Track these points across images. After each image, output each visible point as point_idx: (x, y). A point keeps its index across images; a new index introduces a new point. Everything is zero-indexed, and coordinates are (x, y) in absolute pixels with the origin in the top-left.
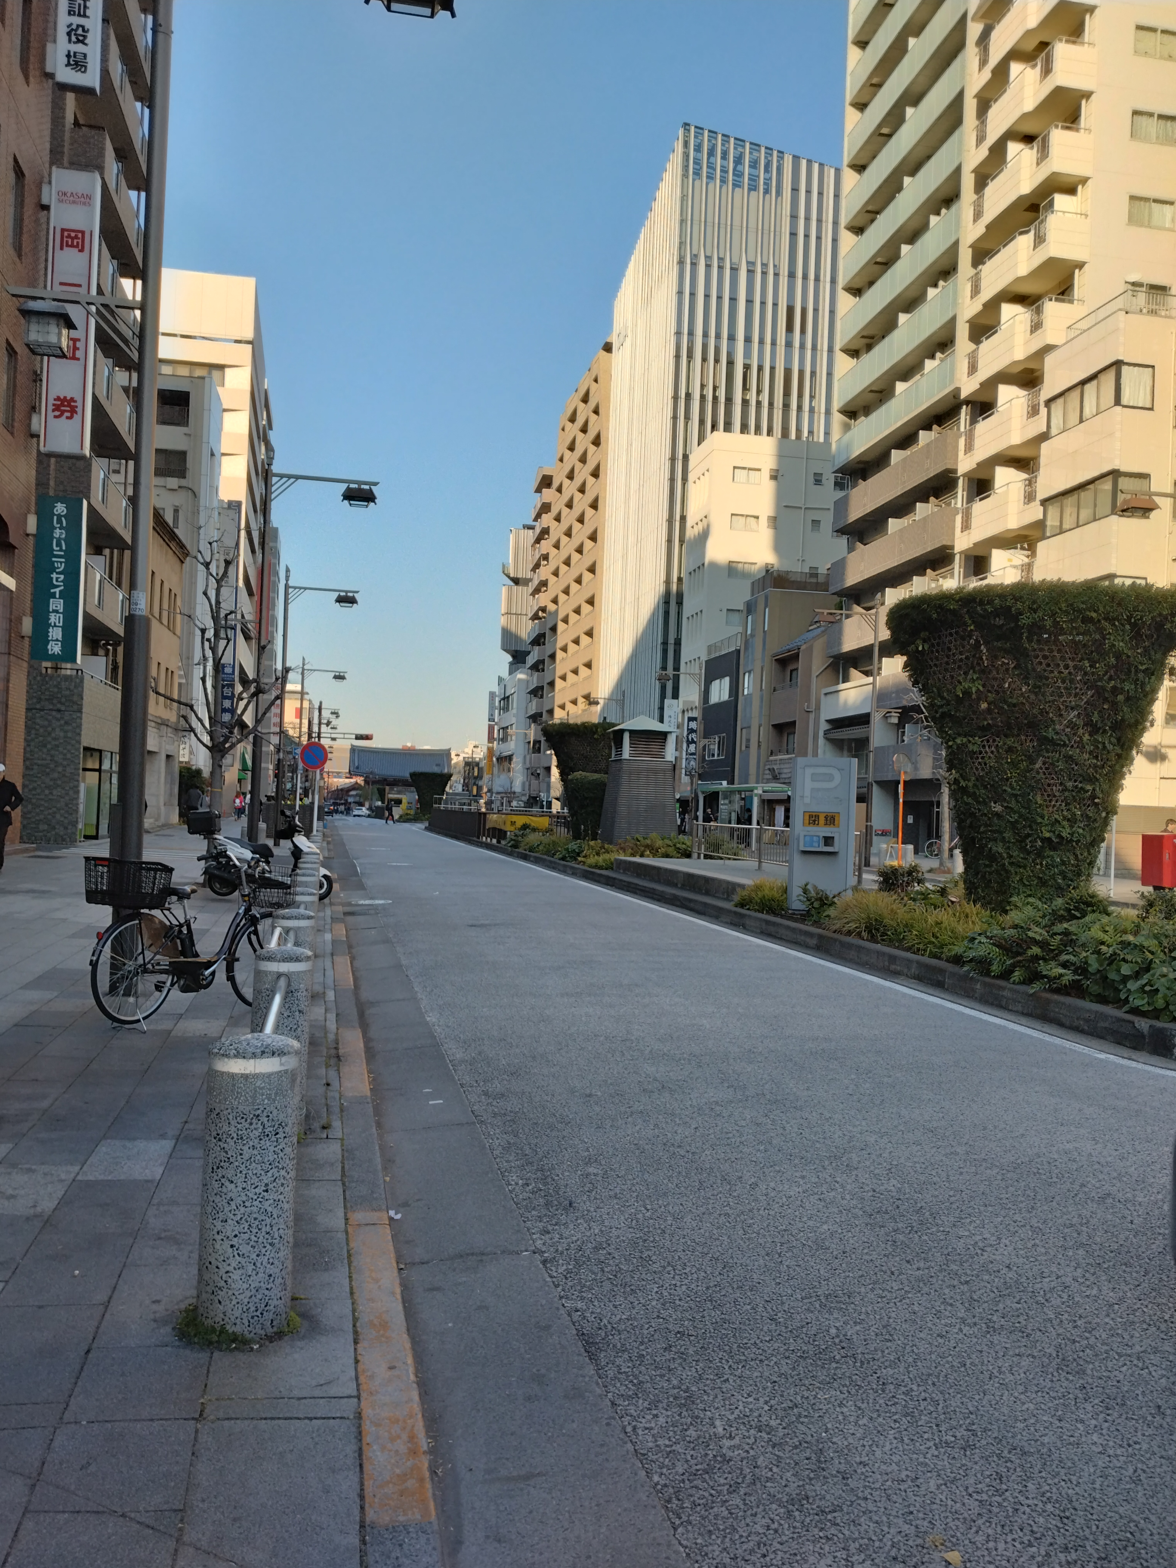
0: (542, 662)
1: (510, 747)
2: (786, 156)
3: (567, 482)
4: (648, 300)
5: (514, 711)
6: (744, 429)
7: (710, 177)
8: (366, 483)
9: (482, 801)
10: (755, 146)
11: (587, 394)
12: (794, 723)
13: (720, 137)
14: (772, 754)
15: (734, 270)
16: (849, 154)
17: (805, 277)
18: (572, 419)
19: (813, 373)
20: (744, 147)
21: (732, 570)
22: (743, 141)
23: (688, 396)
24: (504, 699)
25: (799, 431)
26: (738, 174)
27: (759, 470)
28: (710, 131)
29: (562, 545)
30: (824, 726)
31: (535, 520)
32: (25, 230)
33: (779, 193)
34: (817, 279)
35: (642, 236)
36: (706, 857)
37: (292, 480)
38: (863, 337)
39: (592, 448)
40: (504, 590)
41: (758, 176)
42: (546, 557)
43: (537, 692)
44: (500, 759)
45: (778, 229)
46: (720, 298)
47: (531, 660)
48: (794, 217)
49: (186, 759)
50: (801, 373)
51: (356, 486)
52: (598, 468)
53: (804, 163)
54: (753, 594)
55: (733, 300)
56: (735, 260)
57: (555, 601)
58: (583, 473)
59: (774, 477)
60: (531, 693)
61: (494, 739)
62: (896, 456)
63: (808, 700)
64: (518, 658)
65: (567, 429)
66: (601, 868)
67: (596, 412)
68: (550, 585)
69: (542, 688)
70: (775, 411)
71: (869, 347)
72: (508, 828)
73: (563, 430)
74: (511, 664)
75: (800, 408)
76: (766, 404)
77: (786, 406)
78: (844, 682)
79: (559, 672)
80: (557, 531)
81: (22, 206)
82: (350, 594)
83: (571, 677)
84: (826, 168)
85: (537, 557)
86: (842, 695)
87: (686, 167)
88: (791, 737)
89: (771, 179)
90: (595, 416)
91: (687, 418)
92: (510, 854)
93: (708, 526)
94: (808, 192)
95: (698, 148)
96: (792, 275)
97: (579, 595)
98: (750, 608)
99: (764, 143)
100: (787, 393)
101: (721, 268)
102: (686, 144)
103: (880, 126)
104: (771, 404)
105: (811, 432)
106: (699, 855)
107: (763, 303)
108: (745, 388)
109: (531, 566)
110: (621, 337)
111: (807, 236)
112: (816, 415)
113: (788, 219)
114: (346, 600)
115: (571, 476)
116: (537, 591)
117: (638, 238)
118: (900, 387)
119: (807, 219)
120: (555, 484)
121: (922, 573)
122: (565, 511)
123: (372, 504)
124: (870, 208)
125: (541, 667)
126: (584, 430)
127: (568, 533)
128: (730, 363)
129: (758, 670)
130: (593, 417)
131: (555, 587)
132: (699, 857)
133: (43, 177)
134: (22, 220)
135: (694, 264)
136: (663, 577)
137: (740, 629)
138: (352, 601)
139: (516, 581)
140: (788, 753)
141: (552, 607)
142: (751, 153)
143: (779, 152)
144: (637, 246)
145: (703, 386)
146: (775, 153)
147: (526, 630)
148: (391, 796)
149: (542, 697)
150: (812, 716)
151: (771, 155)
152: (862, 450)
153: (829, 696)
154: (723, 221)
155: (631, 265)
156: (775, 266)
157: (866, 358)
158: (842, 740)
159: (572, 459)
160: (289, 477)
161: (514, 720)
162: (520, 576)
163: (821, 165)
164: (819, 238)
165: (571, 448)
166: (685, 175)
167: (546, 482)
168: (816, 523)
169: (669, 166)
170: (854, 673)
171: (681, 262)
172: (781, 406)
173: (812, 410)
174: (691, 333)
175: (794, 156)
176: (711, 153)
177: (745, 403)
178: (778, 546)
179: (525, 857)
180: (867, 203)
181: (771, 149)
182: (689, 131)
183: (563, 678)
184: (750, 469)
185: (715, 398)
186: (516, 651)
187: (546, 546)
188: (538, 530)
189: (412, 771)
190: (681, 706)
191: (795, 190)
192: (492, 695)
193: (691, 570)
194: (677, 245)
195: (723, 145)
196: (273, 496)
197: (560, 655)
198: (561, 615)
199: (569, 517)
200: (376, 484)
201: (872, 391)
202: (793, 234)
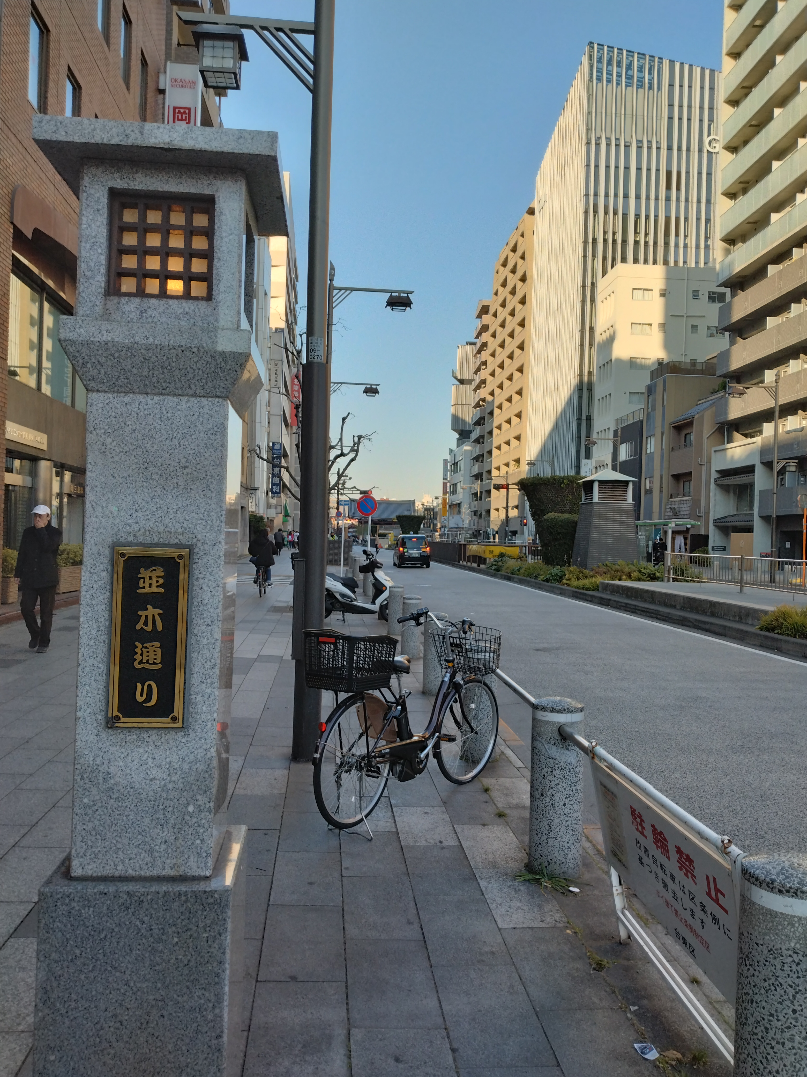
0: (483, 437)
1: (461, 497)
2: (664, 61)
3: (500, 309)
4: (562, 175)
5: (462, 472)
6: (636, 261)
7: (609, 81)
8: (404, 292)
9: (437, 534)
10: (642, 55)
11: (515, 246)
12: (691, 473)
13: (615, 50)
14: (671, 497)
15: (627, 146)
16: (727, 45)
17: (679, 149)
18: (504, 264)
19: (686, 219)
20: (633, 56)
21: (633, 364)
22: (633, 52)
23: (594, 240)
24: (454, 464)
25: (676, 262)
26: (630, 78)
27: (652, 290)
28: (608, 47)
29: (497, 354)
30: (714, 475)
31: (477, 337)
32: (148, 106)
33: (659, 89)
34: (688, 150)
35: (557, 128)
36: (674, 580)
37: (348, 292)
38: (740, 183)
39: (520, 284)
40: (453, 388)
41: (644, 78)
42: (485, 363)
43: (479, 458)
44: (452, 506)
45: (659, 115)
46: (617, 167)
47: (474, 436)
48: (671, 105)
49: (253, 509)
50: (677, 219)
51: (397, 294)
52: (524, 297)
53: (677, 65)
54: (652, 380)
55: (627, 168)
56: (628, 139)
57: (492, 394)
58: (513, 302)
59: (663, 295)
60: (474, 459)
61: (447, 492)
62: (772, 269)
63: (701, 456)
64: (464, 435)
65: (500, 272)
66: (588, 589)
67: (523, 257)
68: (488, 382)
69: (482, 455)
70: (659, 248)
71: (745, 191)
72: (487, 555)
73: (497, 272)
74: (458, 439)
75: (677, 246)
76: (651, 243)
77: (667, 244)
78: (728, 443)
79: (495, 444)
80: (493, 344)
81: (146, 88)
82: (374, 387)
83: (504, 447)
84: (694, 67)
85: (478, 363)
86: (729, 453)
87: (591, 74)
88: (687, 484)
89: (653, 78)
90: (522, 261)
91: (594, 256)
92: (494, 576)
93: (614, 333)
94: (681, 86)
95: (600, 60)
96: (670, 148)
97: (510, 388)
98: (650, 390)
99: (648, 53)
100: (667, 234)
101: (617, 146)
102: (591, 57)
103: (754, 19)
104: (655, 243)
105: (685, 262)
106: (669, 578)
107: (649, 170)
108: (636, 233)
109: (474, 370)
110: (541, 202)
111: (680, 119)
112: (689, 250)
113: (666, 107)
114: (371, 390)
115: (503, 305)
116: (478, 387)
117: (554, 129)
118: (774, 217)
119: (681, 106)
120: (492, 311)
121: (796, 357)
122: (499, 330)
123: (408, 309)
124: (745, 85)
125: (481, 440)
126: (513, 271)
127: (502, 345)
128: (625, 216)
129: (658, 434)
130: (520, 262)
131: (492, 384)
132: (669, 581)
133: (159, 69)
134: (146, 98)
135: (598, 144)
136: (577, 372)
137: (643, 406)
138: (375, 391)
139: (462, 382)
140: (684, 495)
141: (489, 398)
142: (638, 61)
143: (659, 58)
144: (553, 136)
145: (605, 233)
146: (656, 60)
147: (470, 416)
148: (380, 532)
149: (482, 461)
150: (704, 468)
151: (654, 61)
152: (743, 267)
153: (718, 453)
154: (618, 112)
155: (549, 150)
156: (657, 142)
157: (742, 199)
158: (728, 486)
159: (504, 293)
160: (346, 289)
161: (462, 479)
162: (464, 378)
163: (691, 66)
164: (689, 120)
165: (504, 285)
166: (591, 80)
167: (485, 310)
168: (695, 327)
169: (578, 75)
170: (736, 435)
171: (588, 143)
172: (662, 244)
173: (685, 246)
174: (596, 195)
175: (670, 61)
176: (610, 62)
177: (636, 243)
178: (667, 345)
179: (509, 579)
180: (743, 80)
181: (653, 57)
182: (593, 47)
183: (499, 448)
184: (645, 290)
185: (614, 241)
186: (462, 431)
187: (485, 355)
188: (479, 345)
189: (398, 514)
190: (594, 465)
191: (671, 85)
192: (445, 462)
193: (601, 365)
194: (585, 131)
195: (618, 56)
196: (334, 305)
197: (496, 431)
198: (497, 403)
199: (502, 334)
200: (412, 292)
201: (749, 223)
202: (670, 118)
